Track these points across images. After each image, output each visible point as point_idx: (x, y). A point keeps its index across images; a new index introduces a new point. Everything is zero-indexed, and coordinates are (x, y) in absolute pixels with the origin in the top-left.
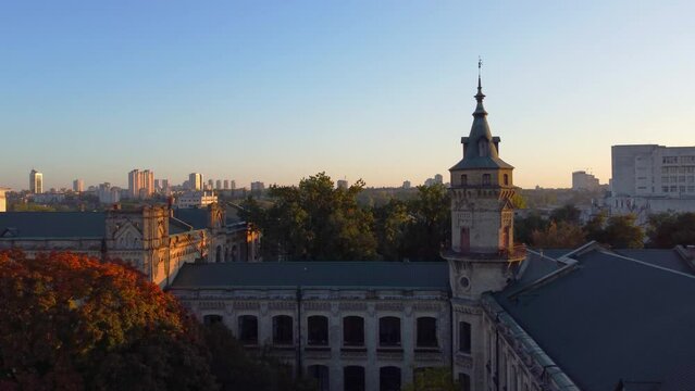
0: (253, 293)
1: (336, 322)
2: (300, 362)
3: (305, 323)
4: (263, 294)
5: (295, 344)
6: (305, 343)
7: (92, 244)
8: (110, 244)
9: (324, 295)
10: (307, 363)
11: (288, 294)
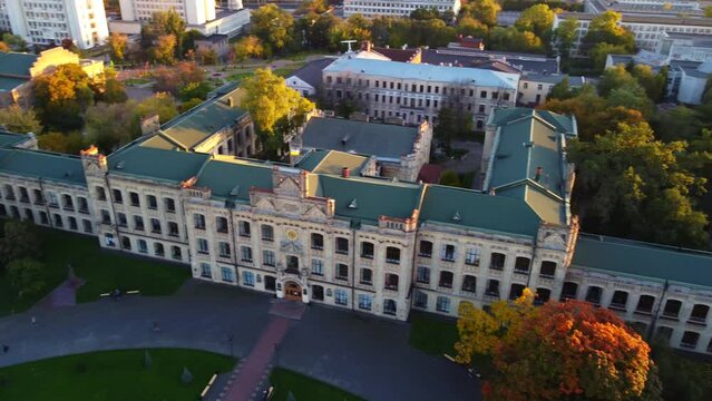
0: (631, 280)
1: (688, 305)
2: (653, 323)
3: (664, 302)
4: (639, 282)
5: (653, 312)
6: (661, 313)
7: (526, 241)
8: (540, 244)
9: (685, 290)
10: (659, 324)
11: (657, 284)
